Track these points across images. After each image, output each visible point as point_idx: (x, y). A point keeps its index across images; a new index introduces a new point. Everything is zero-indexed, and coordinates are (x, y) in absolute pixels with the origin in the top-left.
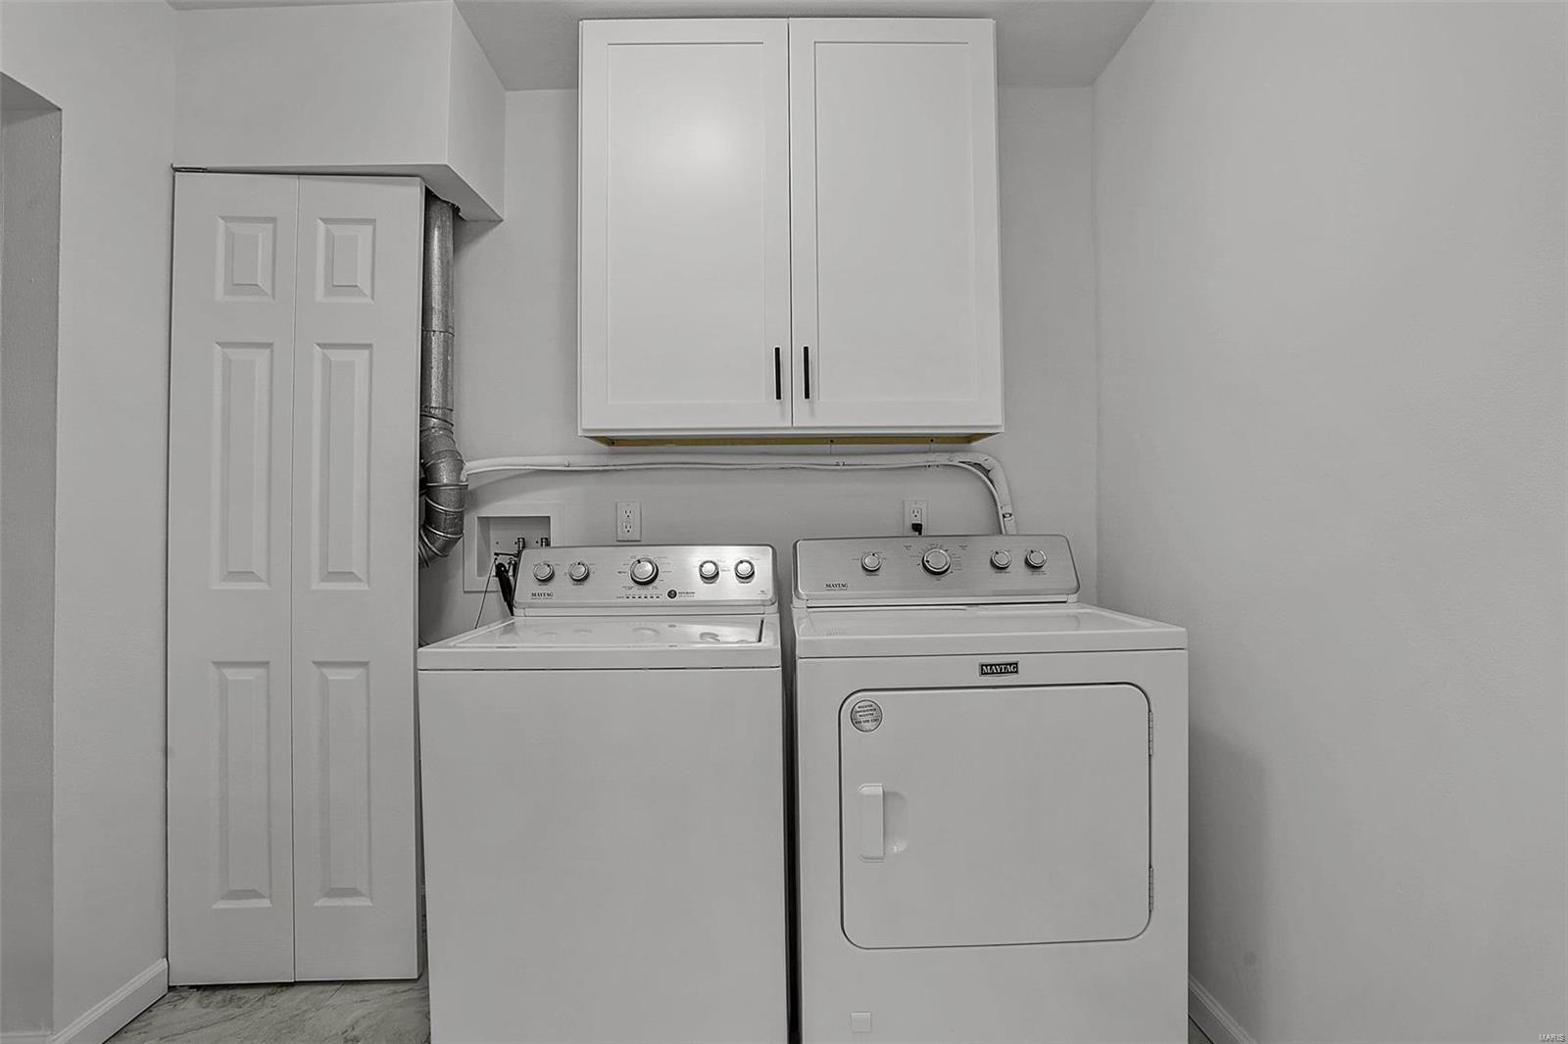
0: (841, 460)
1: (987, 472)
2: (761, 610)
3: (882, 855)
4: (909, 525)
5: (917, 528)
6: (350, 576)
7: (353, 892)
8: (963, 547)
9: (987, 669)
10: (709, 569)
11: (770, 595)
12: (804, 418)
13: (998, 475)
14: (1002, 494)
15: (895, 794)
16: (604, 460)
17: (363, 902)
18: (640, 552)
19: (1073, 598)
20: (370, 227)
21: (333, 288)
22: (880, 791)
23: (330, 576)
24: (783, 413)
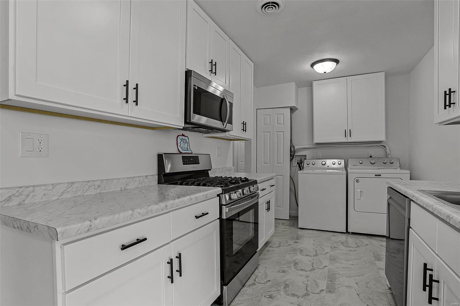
0: (356, 145)
1: (385, 147)
2: (342, 169)
3: (360, 199)
4: (369, 156)
5: (371, 157)
6: (281, 163)
7: (280, 207)
8: (378, 160)
9: (376, 175)
10: (334, 163)
11: (344, 167)
12: (350, 140)
13: (387, 147)
14: (388, 151)
15: (362, 191)
16: (316, 146)
17: (281, 208)
18: (323, 160)
19: (399, 168)
20: (283, 115)
21: (278, 124)
22: (360, 190)
23: (278, 163)
24: (346, 139)
